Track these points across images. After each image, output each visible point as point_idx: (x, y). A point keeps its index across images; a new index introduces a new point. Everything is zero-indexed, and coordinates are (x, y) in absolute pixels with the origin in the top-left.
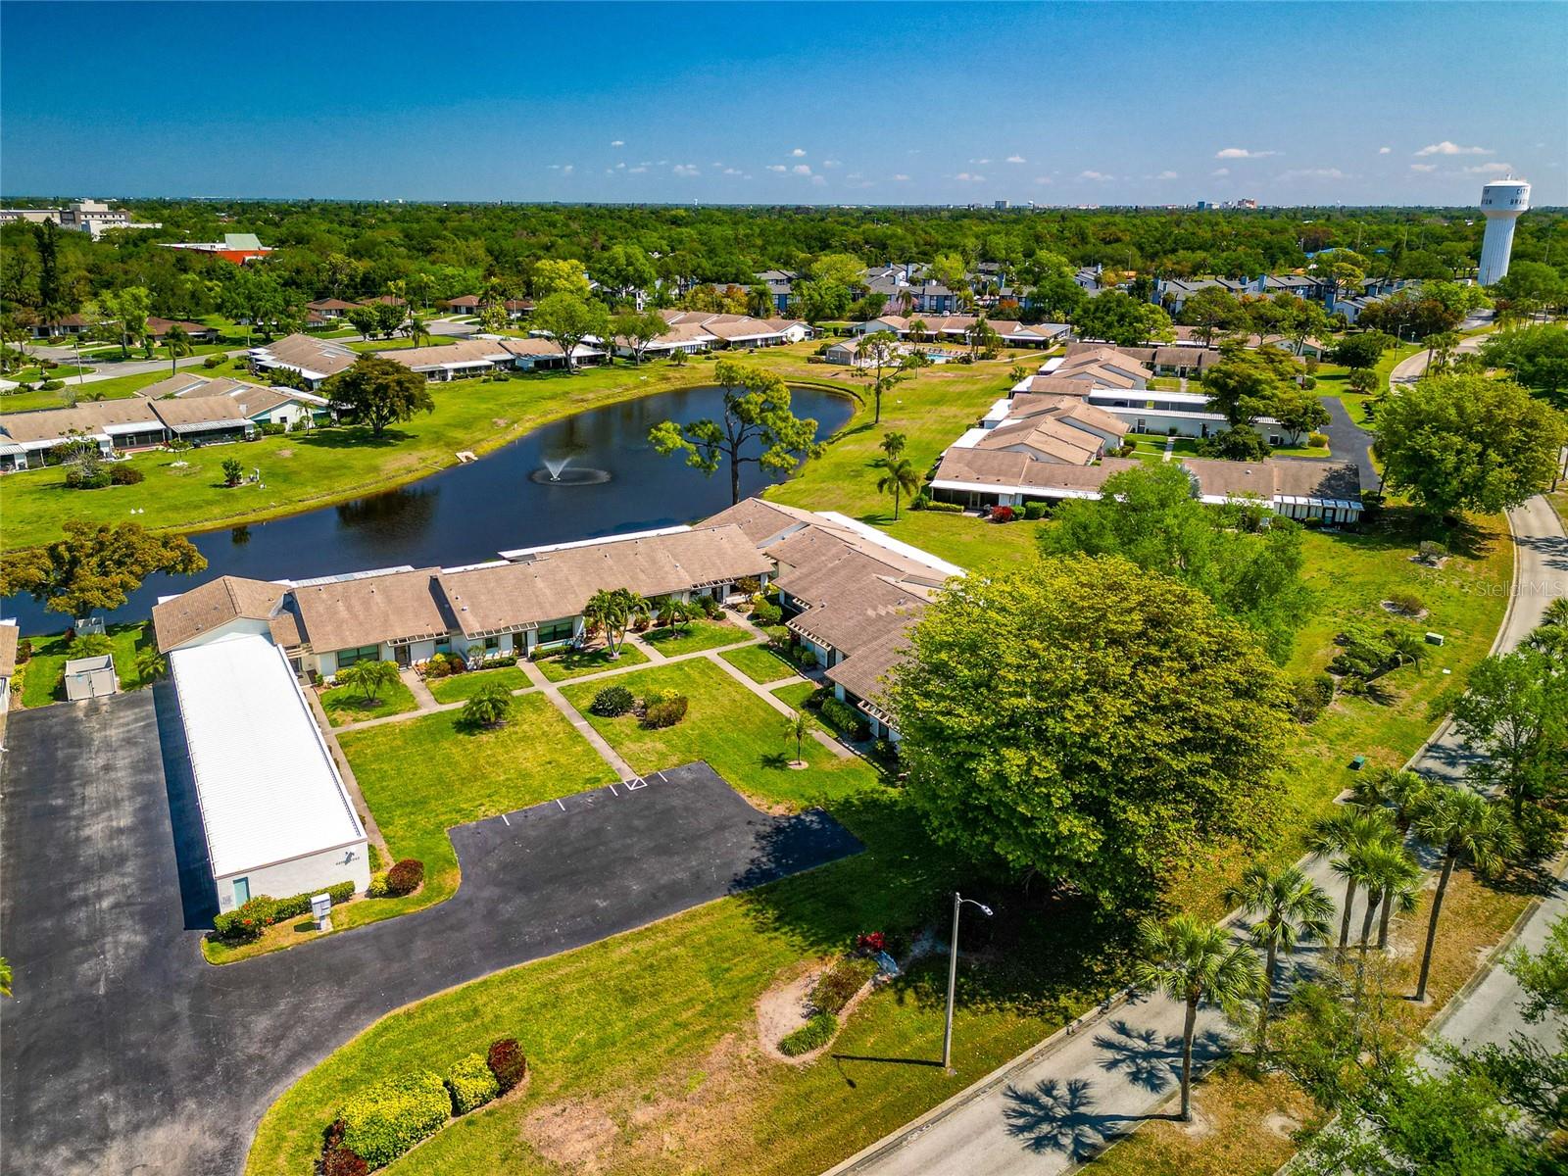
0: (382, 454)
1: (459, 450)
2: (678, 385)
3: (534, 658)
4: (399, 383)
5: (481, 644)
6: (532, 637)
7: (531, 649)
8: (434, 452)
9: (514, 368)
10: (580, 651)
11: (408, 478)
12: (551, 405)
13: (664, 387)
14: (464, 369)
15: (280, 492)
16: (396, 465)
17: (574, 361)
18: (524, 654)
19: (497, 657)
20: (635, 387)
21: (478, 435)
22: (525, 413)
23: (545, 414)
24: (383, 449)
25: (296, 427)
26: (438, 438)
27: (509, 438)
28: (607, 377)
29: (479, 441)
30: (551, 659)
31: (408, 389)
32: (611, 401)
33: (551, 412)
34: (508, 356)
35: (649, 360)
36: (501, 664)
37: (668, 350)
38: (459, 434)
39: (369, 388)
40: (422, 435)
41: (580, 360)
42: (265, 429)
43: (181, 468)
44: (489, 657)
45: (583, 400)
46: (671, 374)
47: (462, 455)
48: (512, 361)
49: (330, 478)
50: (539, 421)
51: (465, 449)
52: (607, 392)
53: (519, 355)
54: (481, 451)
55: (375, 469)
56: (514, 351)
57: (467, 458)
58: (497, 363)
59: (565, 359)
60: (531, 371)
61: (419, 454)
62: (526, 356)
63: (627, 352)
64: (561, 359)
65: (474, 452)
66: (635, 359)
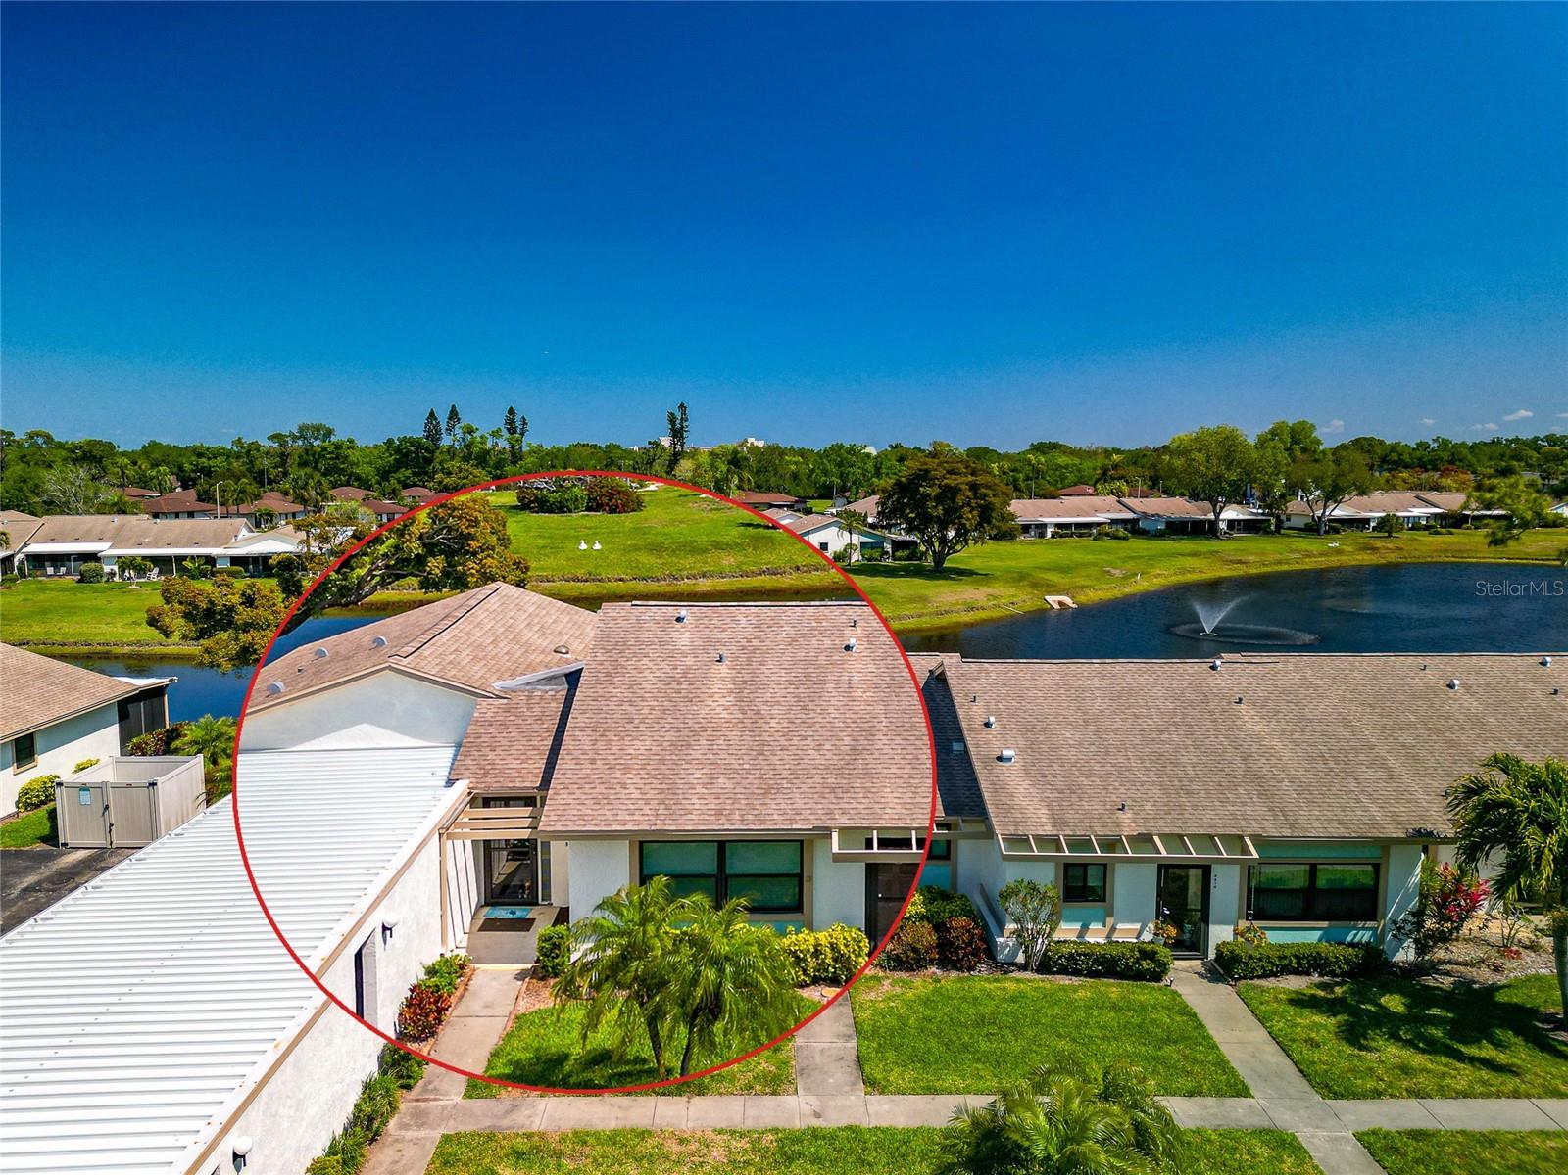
0: (936, 586)
1: (1050, 594)
2: (1391, 557)
3: (1225, 968)
4: (974, 487)
5: (1047, 877)
6: (1227, 888)
7: (1220, 934)
8: (1012, 591)
9: (1134, 528)
10: (1405, 979)
11: (967, 617)
12: (1190, 562)
13: (1367, 559)
14: (1069, 524)
16: (954, 599)
17: (1223, 526)
18: (1191, 944)
19: (1096, 936)
20: (1321, 555)
21: (1081, 581)
22: (1153, 566)
23: (1184, 571)
24: (941, 582)
25: (837, 558)
26: (1020, 577)
27: (1128, 590)
28: (1274, 542)
29: (1082, 587)
30: (1294, 983)
31: (985, 496)
32: (1285, 568)
33: (1192, 570)
34: (1130, 516)
35: (1336, 531)
36: (1107, 966)
38: (1055, 578)
39: (933, 491)
40: (997, 574)
41: (1231, 523)
44: (1067, 931)
45: (1240, 562)
46: (1377, 545)
47: (1053, 600)
48: (1135, 521)
50: (1175, 579)
51: (1059, 593)
52: (1279, 557)
53: (1145, 515)
54: (1082, 599)
55: (924, 600)
56: (1137, 509)
57: (1061, 603)
58: (1114, 522)
59: (1210, 521)
60: (1159, 535)
61: (990, 591)
62: (1153, 516)
63: (1300, 522)
64: (1203, 522)
65: (1072, 598)
66: (1313, 528)
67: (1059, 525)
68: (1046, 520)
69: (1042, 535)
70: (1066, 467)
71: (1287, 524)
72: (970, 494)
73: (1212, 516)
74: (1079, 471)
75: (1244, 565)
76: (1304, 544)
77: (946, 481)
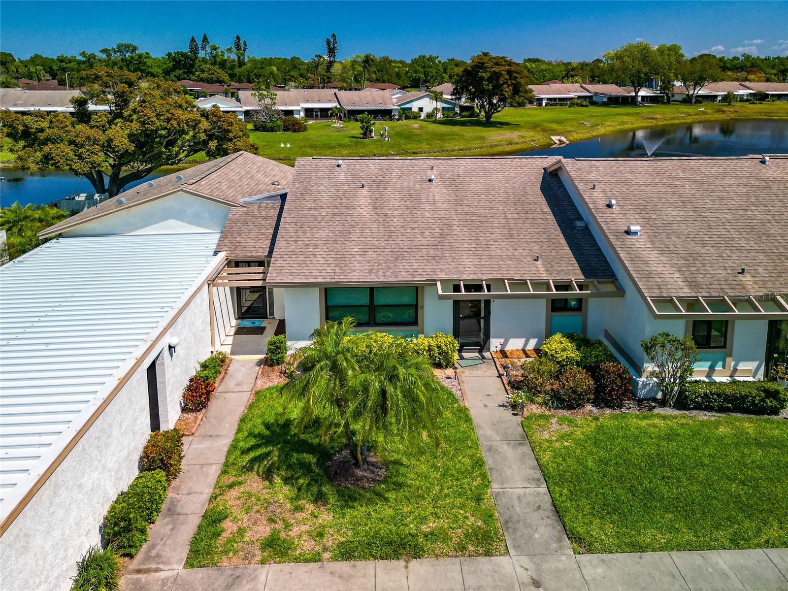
0: (489, 131)
1: (553, 135)
2: (733, 116)
8: (532, 133)
9: (591, 101)
12: (625, 118)
13: (720, 117)
14: (555, 99)
15: (400, 145)
16: (500, 138)
17: (639, 99)
20: (695, 115)
21: (569, 128)
22: (605, 120)
23: (623, 123)
24: (491, 128)
25: (429, 116)
26: (535, 126)
27: (595, 134)
28: (668, 108)
29: (570, 132)
31: (516, 78)
32: (677, 121)
33: (627, 123)
34: (588, 94)
35: (701, 102)
37: (716, 97)
38: (554, 126)
39: (486, 75)
40: (522, 124)
41: (643, 98)
42: (406, 114)
43: (336, 128)
45: (652, 118)
46: (725, 109)
47: (555, 138)
48: (590, 97)
49: (442, 140)
50: (618, 127)
51: (558, 135)
52: (673, 116)
53: (596, 94)
54: (571, 138)
55: (482, 138)
56: (592, 91)
57: (560, 140)
58: (579, 97)
59: (632, 97)
60: (605, 104)
61: (520, 133)
62: (602, 94)
63: (680, 98)
64: (628, 97)
65: (566, 137)
66: (688, 100)
67: (549, 99)
68: (542, 96)
69: (540, 105)
70: (546, 70)
71: (672, 99)
72: (507, 77)
73: (633, 94)
74: (552, 72)
75: (655, 121)
76: (685, 109)
77: (493, 69)
